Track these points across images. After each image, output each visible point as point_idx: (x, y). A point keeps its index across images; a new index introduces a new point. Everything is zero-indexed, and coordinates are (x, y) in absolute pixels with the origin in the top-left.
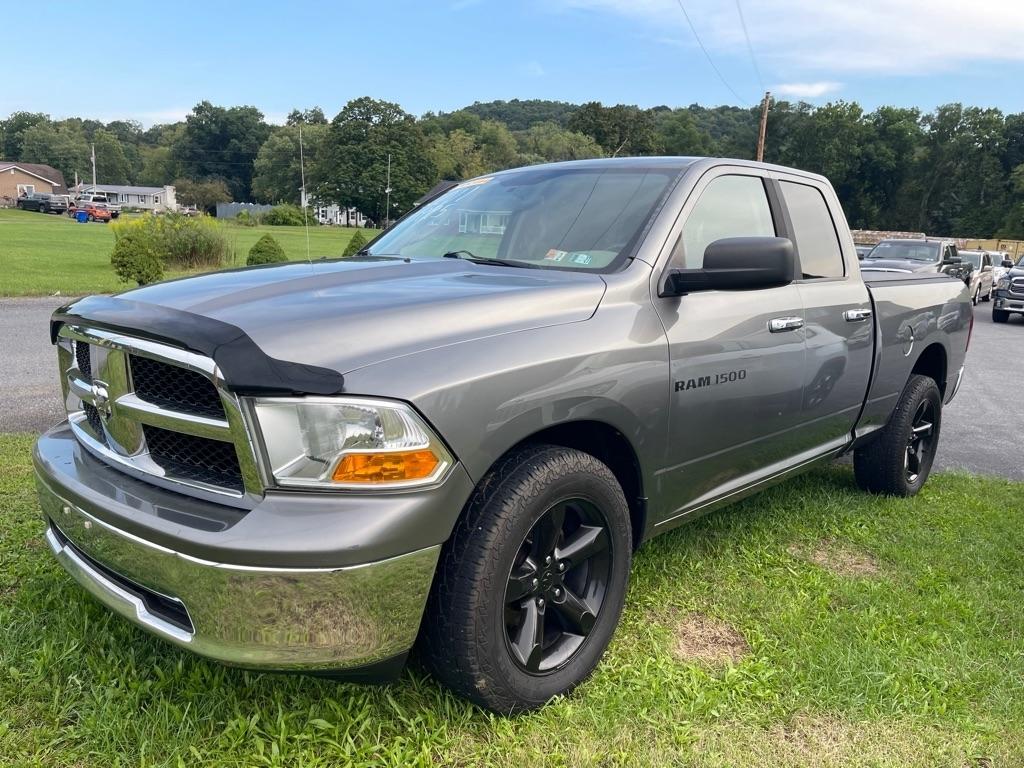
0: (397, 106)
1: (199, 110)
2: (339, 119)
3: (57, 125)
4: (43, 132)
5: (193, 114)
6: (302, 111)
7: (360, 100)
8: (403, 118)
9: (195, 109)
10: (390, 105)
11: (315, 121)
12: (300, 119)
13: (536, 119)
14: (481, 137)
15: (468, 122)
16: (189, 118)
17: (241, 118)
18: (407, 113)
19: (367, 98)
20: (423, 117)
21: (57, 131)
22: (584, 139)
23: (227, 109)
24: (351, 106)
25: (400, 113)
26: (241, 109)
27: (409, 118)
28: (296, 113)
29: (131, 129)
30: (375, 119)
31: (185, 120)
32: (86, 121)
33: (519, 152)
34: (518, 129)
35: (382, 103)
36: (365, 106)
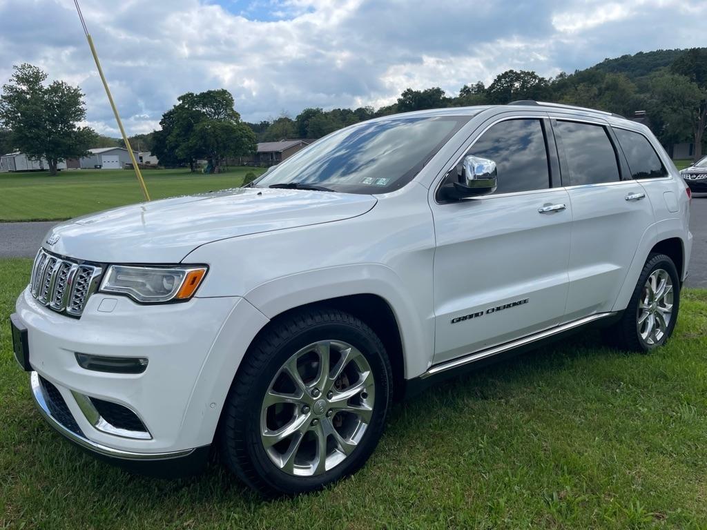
0: (533, 73)
1: (405, 95)
2: (492, 87)
3: (326, 114)
4: (319, 119)
5: (402, 97)
6: (469, 85)
7: (506, 73)
8: (537, 81)
9: (402, 95)
10: (528, 74)
11: (479, 91)
12: (468, 91)
13: (659, 65)
14: (603, 86)
15: (593, 76)
16: (399, 100)
17: (430, 96)
18: (540, 77)
19: (511, 71)
20: (557, 77)
21: (326, 118)
23: (422, 91)
24: (500, 78)
25: (535, 77)
26: (430, 90)
27: (542, 80)
28: (466, 87)
29: (368, 112)
30: (517, 85)
31: (397, 102)
32: (343, 110)
33: (636, 92)
34: (642, 75)
35: (522, 72)
36: (509, 76)
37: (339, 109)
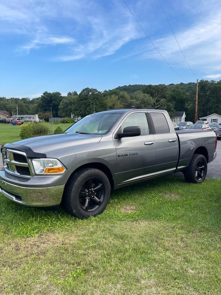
0: (96, 89)
1: (44, 94)
2: (81, 94)
3: (8, 100)
4: (4, 102)
5: (43, 95)
6: (71, 92)
7: (86, 89)
8: (98, 93)
9: (43, 94)
10: (94, 89)
11: (75, 95)
12: (71, 94)
13: (136, 90)
14: (120, 96)
15: (116, 92)
16: (42, 96)
17: (55, 95)
18: (99, 91)
19: (88, 88)
20: (104, 92)
21: (8, 101)
22: (147, 95)
23: (52, 93)
24: (84, 90)
25: (97, 91)
26: (55, 93)
27: (99, 92)
28: (70, 93)
29: (27, 100)
30: (90, 93)
31: (41, 97)
32: (15, 98)
33: (131, 99)
34: (131, 93)
35: (92, 89)
36: (87, 90)
37: (14, 98)
